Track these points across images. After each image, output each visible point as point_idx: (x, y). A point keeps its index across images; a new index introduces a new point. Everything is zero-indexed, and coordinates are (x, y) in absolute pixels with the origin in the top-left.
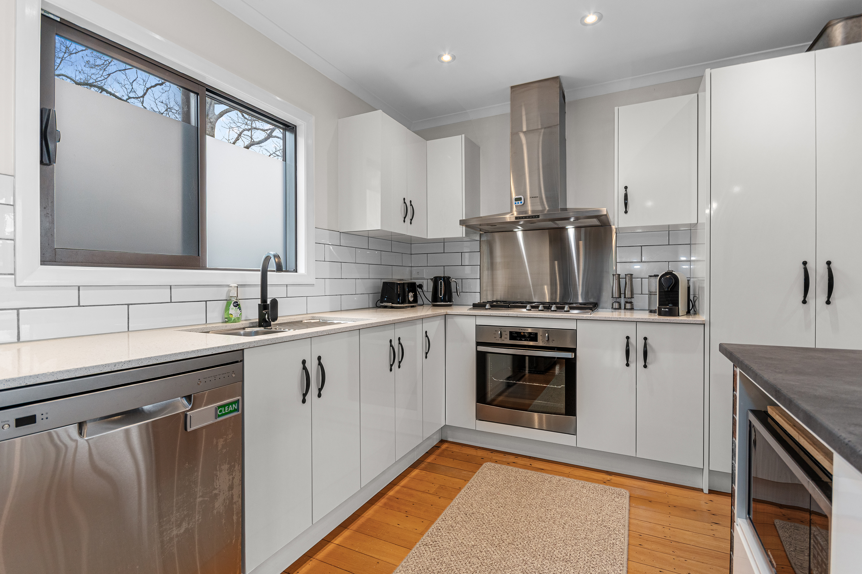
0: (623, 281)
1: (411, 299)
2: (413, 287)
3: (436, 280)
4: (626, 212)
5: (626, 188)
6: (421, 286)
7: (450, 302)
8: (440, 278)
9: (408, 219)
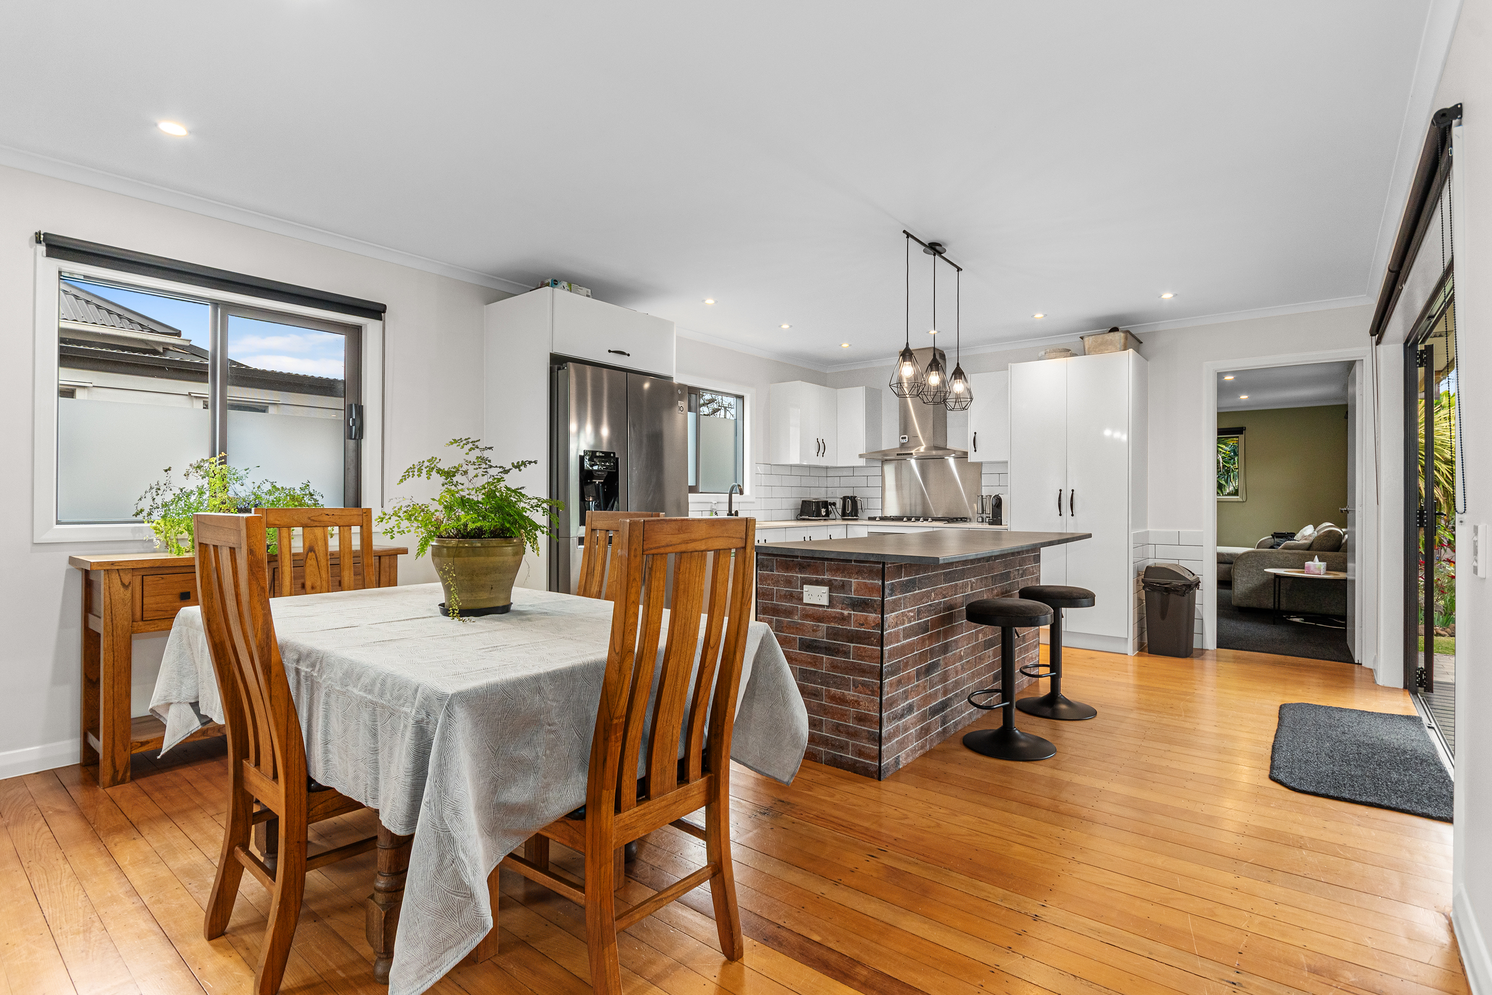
0: (984, 500)
1: (824, 514)
2: (826, 504)
3: (845, 499)
4: (975, 451)
5: (975, 433)
6: (834, 504)
7: (857, 516)
8: (848, 497)
9: (820, 453)
